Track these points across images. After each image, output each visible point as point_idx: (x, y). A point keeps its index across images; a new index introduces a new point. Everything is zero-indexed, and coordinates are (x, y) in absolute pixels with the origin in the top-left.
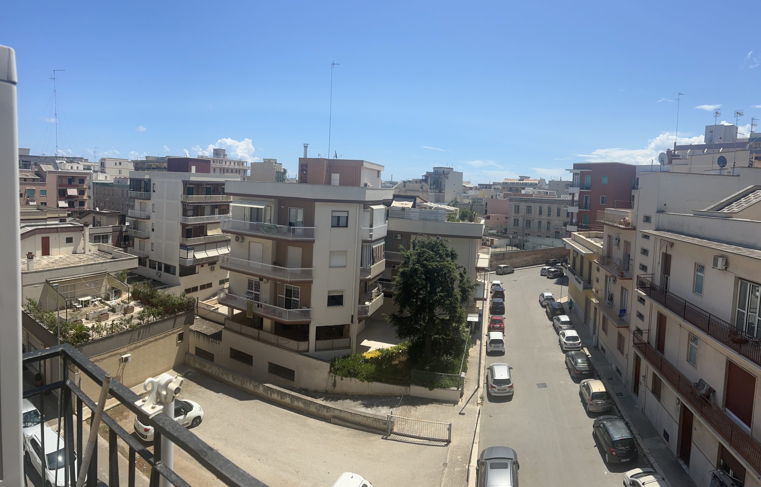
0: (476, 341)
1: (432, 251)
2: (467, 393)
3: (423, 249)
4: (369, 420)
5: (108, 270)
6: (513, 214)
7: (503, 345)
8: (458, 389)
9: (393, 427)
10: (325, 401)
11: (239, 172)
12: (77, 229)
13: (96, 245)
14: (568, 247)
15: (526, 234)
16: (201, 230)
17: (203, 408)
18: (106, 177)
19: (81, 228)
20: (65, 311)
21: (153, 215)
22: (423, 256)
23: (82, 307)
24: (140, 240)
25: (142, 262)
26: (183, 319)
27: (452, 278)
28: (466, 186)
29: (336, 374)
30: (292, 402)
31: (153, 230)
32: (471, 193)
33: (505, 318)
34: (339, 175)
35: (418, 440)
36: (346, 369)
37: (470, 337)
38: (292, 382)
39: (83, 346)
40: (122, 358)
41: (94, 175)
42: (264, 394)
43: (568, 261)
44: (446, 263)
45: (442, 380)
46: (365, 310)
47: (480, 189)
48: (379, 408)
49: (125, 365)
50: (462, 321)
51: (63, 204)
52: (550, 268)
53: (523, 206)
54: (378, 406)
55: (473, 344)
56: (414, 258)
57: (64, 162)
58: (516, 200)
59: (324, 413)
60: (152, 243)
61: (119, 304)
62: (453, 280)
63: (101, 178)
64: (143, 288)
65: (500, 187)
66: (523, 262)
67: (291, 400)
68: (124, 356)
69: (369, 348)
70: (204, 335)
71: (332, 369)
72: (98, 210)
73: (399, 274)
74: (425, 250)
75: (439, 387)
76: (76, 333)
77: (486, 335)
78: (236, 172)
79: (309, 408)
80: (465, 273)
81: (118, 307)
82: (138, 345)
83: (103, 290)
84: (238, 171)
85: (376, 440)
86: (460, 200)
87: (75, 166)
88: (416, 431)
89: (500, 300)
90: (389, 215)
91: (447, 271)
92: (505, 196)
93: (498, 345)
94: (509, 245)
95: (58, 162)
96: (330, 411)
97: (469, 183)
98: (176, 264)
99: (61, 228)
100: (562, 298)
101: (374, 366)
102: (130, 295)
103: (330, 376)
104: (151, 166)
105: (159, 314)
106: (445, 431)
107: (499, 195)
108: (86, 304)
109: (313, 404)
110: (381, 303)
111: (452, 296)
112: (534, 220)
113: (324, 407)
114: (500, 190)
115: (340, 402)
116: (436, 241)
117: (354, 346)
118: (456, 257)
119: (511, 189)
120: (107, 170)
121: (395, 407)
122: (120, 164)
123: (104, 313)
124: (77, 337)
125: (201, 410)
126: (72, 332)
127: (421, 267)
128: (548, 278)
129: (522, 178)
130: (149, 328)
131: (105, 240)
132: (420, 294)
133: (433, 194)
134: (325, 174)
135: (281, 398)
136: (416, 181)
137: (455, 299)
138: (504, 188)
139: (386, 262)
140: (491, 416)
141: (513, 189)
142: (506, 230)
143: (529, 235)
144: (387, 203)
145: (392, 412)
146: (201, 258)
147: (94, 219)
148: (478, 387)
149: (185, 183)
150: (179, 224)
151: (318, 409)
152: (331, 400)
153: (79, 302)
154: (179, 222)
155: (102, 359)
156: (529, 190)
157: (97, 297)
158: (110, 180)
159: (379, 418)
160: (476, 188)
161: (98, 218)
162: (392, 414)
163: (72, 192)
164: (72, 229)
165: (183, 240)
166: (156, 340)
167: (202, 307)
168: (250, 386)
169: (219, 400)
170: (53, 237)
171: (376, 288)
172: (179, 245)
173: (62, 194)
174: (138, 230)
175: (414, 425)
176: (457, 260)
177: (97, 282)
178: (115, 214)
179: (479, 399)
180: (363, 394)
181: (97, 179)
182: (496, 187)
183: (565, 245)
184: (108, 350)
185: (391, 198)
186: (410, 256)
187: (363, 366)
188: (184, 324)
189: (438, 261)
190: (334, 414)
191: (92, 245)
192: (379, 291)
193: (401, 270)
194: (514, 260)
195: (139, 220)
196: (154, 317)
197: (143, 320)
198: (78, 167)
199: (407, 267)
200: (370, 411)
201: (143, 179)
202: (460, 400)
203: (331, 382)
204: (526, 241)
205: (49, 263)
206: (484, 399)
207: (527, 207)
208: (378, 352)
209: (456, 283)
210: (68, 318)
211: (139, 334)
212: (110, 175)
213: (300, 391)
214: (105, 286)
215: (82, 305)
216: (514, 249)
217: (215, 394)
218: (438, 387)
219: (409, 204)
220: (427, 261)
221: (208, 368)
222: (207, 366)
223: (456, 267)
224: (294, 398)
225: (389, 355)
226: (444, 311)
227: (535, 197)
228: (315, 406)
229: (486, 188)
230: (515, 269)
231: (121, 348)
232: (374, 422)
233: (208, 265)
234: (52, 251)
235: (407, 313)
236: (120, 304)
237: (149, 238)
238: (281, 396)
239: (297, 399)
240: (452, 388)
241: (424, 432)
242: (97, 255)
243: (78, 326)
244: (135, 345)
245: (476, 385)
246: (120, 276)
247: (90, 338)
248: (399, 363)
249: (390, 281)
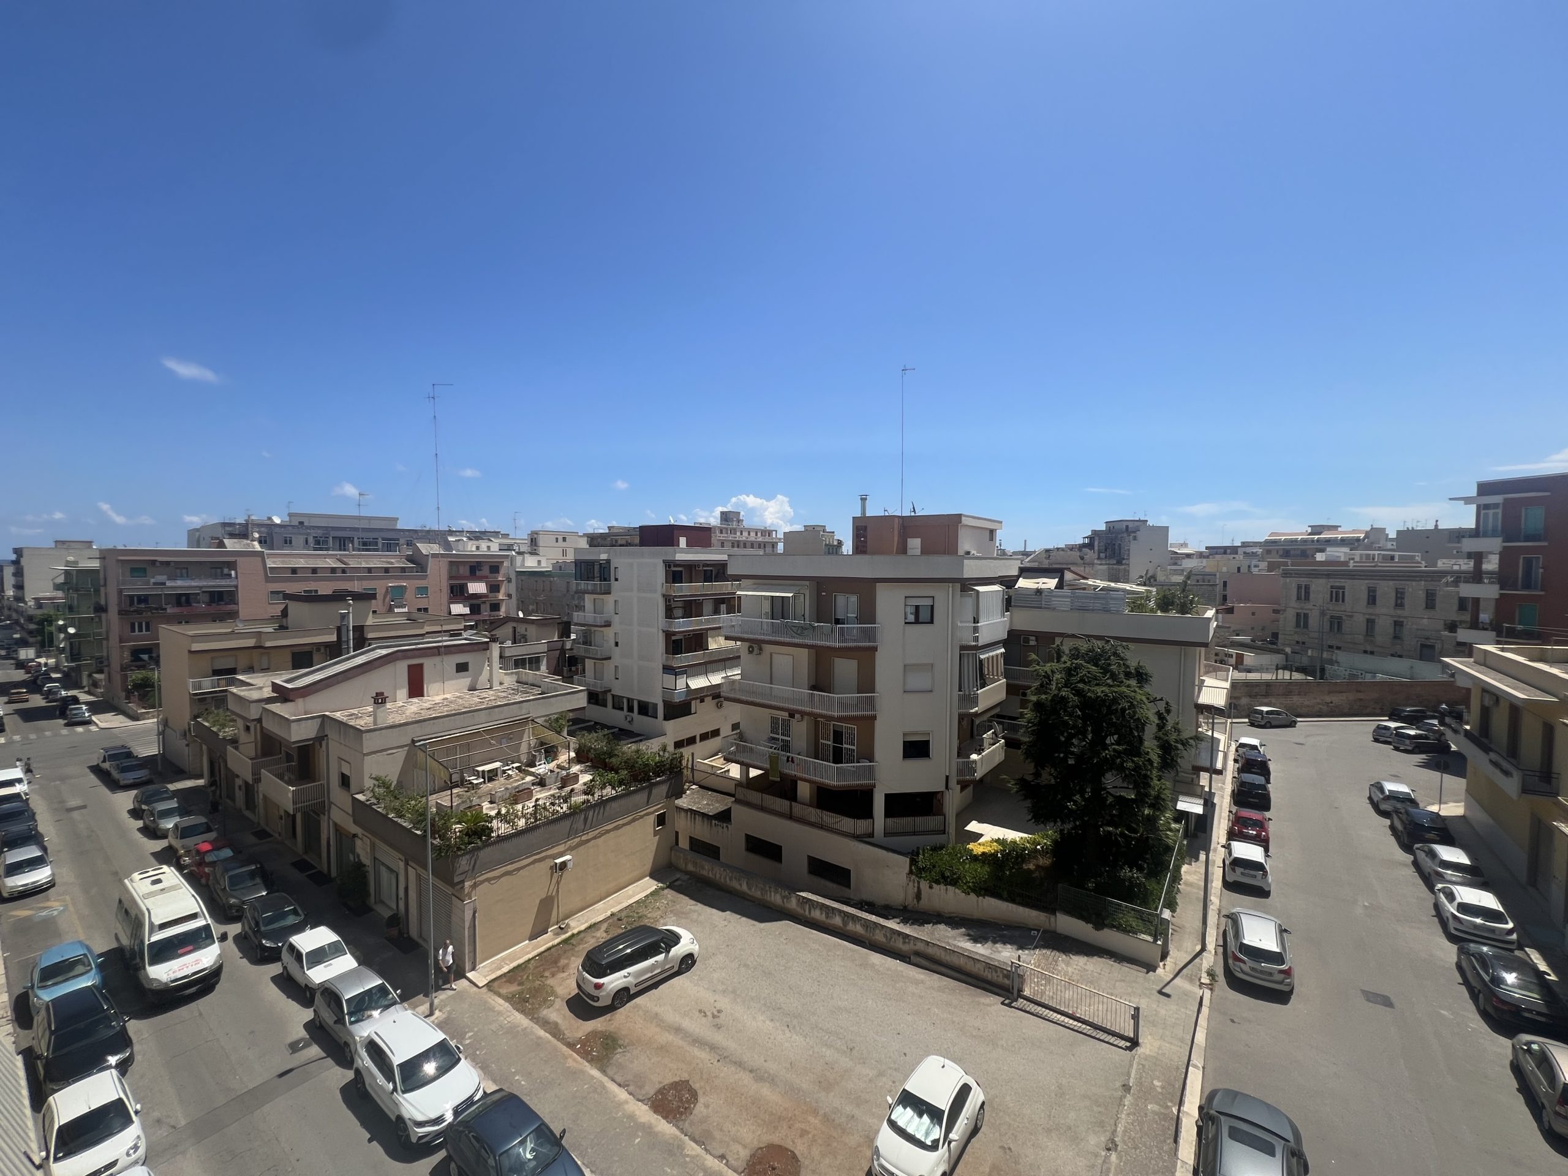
0: (1199, 853)
1: (1096, 665)
2: (1177, 956)
3: (1076, 662)
4: (978, 965)
5: (533, 715)
6: (1293, 603)
7: (1266, 876)
8: (1156, 940)
9: (1022, 985)
10: (902, 925)
11: (765, 547)
12: (476, 647)
13: (512, 673)
14: (1461, 682)
15: (1331, 647)
16: (697, 641)
17: (696, 938)
18: (539, 562)
19: (485, 646)
20: (449, 792)
21: (616, 620)
22: (1077, 674)
23: (484, 782)
24: (595, 663)
25: (594, 698)
26: (663, 789)
27: (1138, 718)
28: (1178, 551)
29: (921, 877)
30: (845, 924)
31: (617, 644)
32: (1188, 564)
33: (1270, 819)
34: (920, 539)
35: (1071, 1021)
36: (937, 869)
37: (1185, 842)
38: (847, 890)
39: (479, 849)
40: (556, 864)
41: (519, 558)
42: (800, 910)
43: (1466, 717)
44: (1124, 689)
45: (1121, 915)
46: (971, 767)
47: (1211, 557)
48: (998, 945)
49: (561, 876)
50: (1163, 806)
51: (458, 609)
52: (1402, 728)
53: (1320, 589)
54: (995, 942)
55: (1192, 857)
56: (1059, 676)
57: (465, 539)
58: (1299, 574)
59: (899, 945)
60: (616, 666)
61: (552, 771)
62: (1141, 725)
63: (531, 563)
64: (596, 742)
65: (1259, 551)
66: (1321, 706)
67: (843, 920)
68: (558, 861)
69: (982, 835)
70: (704, 815)
71: (913, 868)
72: (521, 615)
73: (1030, 705)
74: (1081, 664)
75: (1114, 927)
76: (467, 827)
77: (1223, 846)
78: (760, 548)
79: (873, 935)
80: (1168, 711)
81: (550, 777)
82: (584, 838)
83: (524, 748)
84: (762, 546)
85: (990, 1005)
86: (1164, 578)
87: (484, 545)
88: (1067, 1003)
89: (1259, 780)
90: (1013, 604)
91: (1127, 705)
92: (1271, 567)
93: (1252, 872)
94: (1285, 668)
95: (451, 539)
96: (909, 943)
97: (1185, 545)
98: (657, 699)
99: (446, 647)
100: (1446, 803)
101: (987, 868)
102: (573, 755)
103: (910, 881)
104: (616, 541)
105: (621, 783)
106: (1127, 1019)
107: (1256, 566)
108: (491, 776)
109: (880, 927)
110: (1000, 757)
111: (1139, 755)
112: (1351, 616)
113: (899, 933)
114: (1258, 555)
115: (928, 928)
116: (1103, 647)
117: (952, 829)
118: (1147, 680)
119: (1286, 554)
120: (541, 550)
121: (1026, 949)
122: (564, 539)
123: (525, 789)
124: (467, 834)
125: (693, 943)
126: (458, 827)
127: (1073, 694)
128: (1396, 749)
129: (1317, 530)
130: (604, 808)
131: (534, 665)
132: (1073, 744)
133: (1106, 567)
134: (896, 539)
135: (827, 917)
136: (1072, 548)
137: (1147, 761)
138: (1269, 552)
139: (1008, 685)
140: (1233, 1021)
141: (1292, 552)
142: (1275, 635)
143: (1339, 648)
144: (1009, 582)
145: (1019, 956)
146: (699, 687)
147: (515, 631)
148: (1203, 949)
149: (668, 564)
150: (661, 632)
151: (889, 938)
152: (913, 924)
153: (477, 774)
154: (660, 628)
155: (519, 869)
156: (1340, 553)
157: (513, 763)
158: (546, 566)
159: (996, 964)
160: (1201, 555)
161: (521, 629)
162: (1019, 961)
163: (477, 588)
164: (468, 648)
165: (667, 659)
166: (617, 828)
167: (702, 768)
168: (775, 898)
169: (726, 923)
170: (429, 665)
171: (991, 732)
172: (661, 667)
173: (458, 592)
174: (590, 646)
175: (1063, 990)
176: (1151, 685)
177: (512, 736)
178: (551, 621)
179: (1204, 975)
180: (970, 917)
181: (523, 565)
182: (1249, 550)
183: (1453, 675)
184: (529, 851)
185: (1016, 573)
186: (1050, 673)
187: (967, 866)
188: (667, 797)
189: (1107, 684)
190: (916, 948)
191: (506, 674)
192: (997, 736)
193: (1034, 698)
194: (1296, 700)
195: (593, 629)
196: (613, 788)
197: (593, 795)
198: (489, 547)
199: (1046, 693)
200: (982, 949)
201: (598, 561)
202: (1161, 964)
203: (912, 890)
204: (1331, 662)
205: (422, 709)
206: (1216, 978)
207: (1332, 587)
208: (995, 844)
209: (1150, 731)
210: (454, 804)
211: (586, 819)
212: (545, 558)
213: (862, 905)
214: (528, 741)
215: (483, 778)
216: (1297, 676)
217: (720, 913)
218: (1112, 926)
219: (1051, 583)
220: (1085, 683)
221: (708, 869)
222: (706, 867)
223: (1148, 699)
224: (848, 917)
225: (1017, 852)
226: (1123, 781)
227: (1354, 566)
228: (883, 932)
229: (1225, 553)
230: (1299, 719)
231: (553, 847)
232: (986, 971)
233: (713, 699)
234: (430, 687)
235: (1048, 777)
236: (554, 772)
237: (610, 658)
238: (827, 914)
239: (853, 919)
240: (1143, 935)
241: (1083, 1008)
242: (513, 690)
243: (469, 814)
244: (579, 838)
245: (1197, 944)
246: (554, 724)
247: (493, 835)
248: (1036, 870)
249: (1015, 719)
